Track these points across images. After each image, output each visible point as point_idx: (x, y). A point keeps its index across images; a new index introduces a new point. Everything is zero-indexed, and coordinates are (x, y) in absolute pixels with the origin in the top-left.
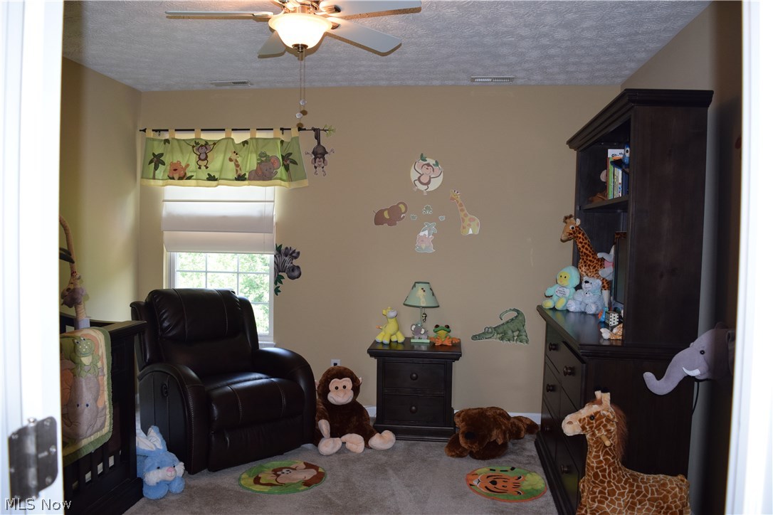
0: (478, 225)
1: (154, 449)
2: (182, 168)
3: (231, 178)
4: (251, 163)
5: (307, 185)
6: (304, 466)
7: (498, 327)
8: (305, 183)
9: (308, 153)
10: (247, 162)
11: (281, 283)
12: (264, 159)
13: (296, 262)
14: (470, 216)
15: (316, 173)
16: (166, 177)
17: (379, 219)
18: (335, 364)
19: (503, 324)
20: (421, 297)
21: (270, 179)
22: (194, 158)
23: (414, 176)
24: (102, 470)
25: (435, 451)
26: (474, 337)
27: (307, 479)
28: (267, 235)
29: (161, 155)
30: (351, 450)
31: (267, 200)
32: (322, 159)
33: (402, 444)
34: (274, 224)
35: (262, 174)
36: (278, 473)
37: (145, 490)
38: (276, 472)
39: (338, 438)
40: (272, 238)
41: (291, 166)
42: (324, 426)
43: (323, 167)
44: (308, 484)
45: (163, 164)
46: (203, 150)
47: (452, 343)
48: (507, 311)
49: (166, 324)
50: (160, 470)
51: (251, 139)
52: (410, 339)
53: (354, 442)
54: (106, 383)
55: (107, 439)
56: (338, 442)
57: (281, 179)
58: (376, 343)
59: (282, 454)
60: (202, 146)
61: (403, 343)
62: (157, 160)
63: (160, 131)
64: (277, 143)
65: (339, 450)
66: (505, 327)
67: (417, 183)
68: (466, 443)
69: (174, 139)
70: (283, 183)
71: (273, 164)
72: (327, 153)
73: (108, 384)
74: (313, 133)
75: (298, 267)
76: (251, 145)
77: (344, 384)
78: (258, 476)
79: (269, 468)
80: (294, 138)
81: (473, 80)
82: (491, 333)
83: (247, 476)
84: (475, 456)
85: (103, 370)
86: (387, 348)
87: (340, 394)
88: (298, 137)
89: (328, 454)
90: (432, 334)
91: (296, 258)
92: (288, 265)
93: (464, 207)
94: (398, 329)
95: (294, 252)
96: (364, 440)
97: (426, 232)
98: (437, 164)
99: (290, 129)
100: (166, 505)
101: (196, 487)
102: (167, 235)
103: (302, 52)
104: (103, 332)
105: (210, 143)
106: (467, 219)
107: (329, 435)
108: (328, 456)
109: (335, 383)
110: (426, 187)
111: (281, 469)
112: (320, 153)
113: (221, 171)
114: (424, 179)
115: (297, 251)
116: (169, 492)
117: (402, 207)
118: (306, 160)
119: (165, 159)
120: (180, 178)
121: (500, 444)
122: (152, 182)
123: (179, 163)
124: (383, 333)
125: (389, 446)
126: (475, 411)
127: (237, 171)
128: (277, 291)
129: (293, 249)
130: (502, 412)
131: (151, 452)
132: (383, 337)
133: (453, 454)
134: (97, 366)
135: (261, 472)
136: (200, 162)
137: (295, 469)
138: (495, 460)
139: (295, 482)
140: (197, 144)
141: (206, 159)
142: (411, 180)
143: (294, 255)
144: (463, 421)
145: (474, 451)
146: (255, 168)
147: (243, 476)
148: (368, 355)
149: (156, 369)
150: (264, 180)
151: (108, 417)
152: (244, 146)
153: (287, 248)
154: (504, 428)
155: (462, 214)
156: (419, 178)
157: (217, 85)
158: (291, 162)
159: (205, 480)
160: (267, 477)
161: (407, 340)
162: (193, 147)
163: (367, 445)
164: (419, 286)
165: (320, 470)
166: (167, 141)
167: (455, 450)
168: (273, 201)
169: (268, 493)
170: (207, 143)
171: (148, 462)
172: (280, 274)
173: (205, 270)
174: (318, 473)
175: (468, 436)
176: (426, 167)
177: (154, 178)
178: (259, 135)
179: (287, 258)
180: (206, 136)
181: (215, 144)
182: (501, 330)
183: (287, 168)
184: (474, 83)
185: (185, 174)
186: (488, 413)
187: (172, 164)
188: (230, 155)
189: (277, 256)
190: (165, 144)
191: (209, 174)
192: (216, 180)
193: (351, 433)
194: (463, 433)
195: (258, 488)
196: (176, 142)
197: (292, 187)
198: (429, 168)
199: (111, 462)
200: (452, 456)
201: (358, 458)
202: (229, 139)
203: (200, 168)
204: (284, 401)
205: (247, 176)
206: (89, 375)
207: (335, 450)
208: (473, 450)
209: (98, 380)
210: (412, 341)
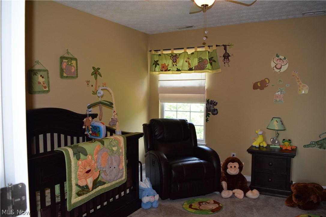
0: (307, 89)
1: (147, 187)
2: (166, 66)
3: (186, 70)
4: (195, 62)
5: (221, 71)
6: (213, 202)
7: (318, 141)
8: (220, 70)
9: (221, 57)
10: (193, 62)
11: (209, 116)
12: (200, 60)
13: (215, 107)
14: (303, 84)
15: (225, 66)
16: (160, 70)
17: (255, 87)
18: (233, 155)
19: (321, 140)
20: (276, 125)
21: (203, 69)
22: (171, 61)
23: (273, 65)
24: (124, 195)
25: (280, 202)
26: (305, 146)
27: (213, 208)
28: (202, 95)
29: (158, 61)
30: (237, 197)
31: (202, 79)
32: (227, 59)
33: (263, 197)
34: (206, 90)
35: (200, 67)
36: (201, 204)
37: (142, 205)
38: (200, 203)
39: (231, 191)
40: (205, 96)
41: (213, 63)
42: (224, 184)
43: (228, 63)
44: (213, 211)
45: (159, 65)
46: (175, 58)
47: (291, 148)
48: (323, 134)
49: (157, 133)
50: (148, 197)
51: (195, 51)
52: (270, 145)
53: (239, 193)
54: (124, 159)
55: (124, 182)
56: (230, 193)
57: (208, 69)
58: (252, 146)
59: (204, 195)
60: (174, 56)
61: (266, 147)
62: (156, 63)
63: (157, 51)
64: (206, 53)
65: (231, 196)
66: (322, 141)
67: (275, 68)
68: (296, 200)
69: (163, 54)
70: (209, 71)
71: (205, 62)
72: (230, 56)
73: (125, 159)
74: (223, 47)
75: (217, 110)
76: (195, 55)
77: (235, 165)
78: (191, 204)
79: (197, 201)
80: (215, 50)
81: (303, 14)
82: (314, 144)
83: (187, 204)
84: (301, 207)
85: (122, 153)
86: (257, 149)
87: (233, 170)
88: (216, 50)
89: (225, 197)
90: (282, 144)
91: (216, 105)
92: (212, 108)
93: (300, 80)
94: (264, 140)
95: (215, 102)
96: (244, 193)
97: (279, 93)
98: (285, 58)
99: (212, 46)
100: (150, 212)
101: (164, 206)
102: (160, 95)
103: (206, 8)
104: (123, 137)
105: (177, 55)
106: (301, 86)
107: (227, 189)
108: (225, 198)
109: (230, 164)
110: (279, 70)
111: (202, 202)
112: (226, 56)
113: (182, 67)
114: (278, 66)
115: (216, 102)
116: (152, 206)
117: (266, 80)
118: (220, 60)
119: (159, 62)
120: (165, 71)
121: (315, 202)
122: (154, 73)
123: (165, 64)
124: (256, 142)
125: (256, 197)
126: (302, 184)
127: (189, 66)
128: (207, 120)
129: (214, 101)
130: (318, 186)
131: (145, 188)
132: (256, 144)
133: (289, 205)
134: (119, 151)
135: (193, 202)
136: (173, 63)
137: (209, 203)
138: (312, 211)
139: (208, 209)
140: (172, 55)
141: (176, 62)
142: (271, 67)
143: (215, 104)
144: (295, 189)
145: (301, 205)
146: (197, 65)
147: (185, 203)
148: (247, 152)
149: (151, 153)
150: (201, 70)
151: (124, 173)
152: (192, 55)
153: (211, 101)
154: (317, 194)
155: (298, 83)
156: (276, 66)
157: (180, 29)
158: (213, 61)
159: (168, 203)
160: (195, 205)
161: (268, 146)
162: (171, 57)
163: (245, 196)
164: (275, 120)
165: (220, 205)
166: (160, 55)
167: (290, 203)
168: (205, 79)
169: (194, 213)
170: (176, 54)
171: (144, 193)
172: (208, 112)
173: (176, 110)
174: (219, 206)
175: (296, 197)
176: (279, 60)
177: (155, 71)
178: (199, 50)
179: (211, 105)
180: (176, 52)
181: (179, 55)
182: (320, 143)
183: (211, 64)
184: (305, 16)
185: (167, 69)
186: (309, 186)
187: (162, 65)
188: (186, 59)
189: (207, 104)
190: (159, 56)
191: (177, 68)
192: (180, 71)
193: (238, 189)
194: (294, 195)
195: (190, 210)
196: (163, 55)
197: (214, 73)
198: (281, 60)
199: (128, 191)
200: (288, 206)
201: (240, 201)
202: (185, 52)
203: (173, 66)
204: (205, 171)
205: (193, 69)
206: (116, 155)
207: (229, 196)
208: (299, 204)
209: (120, 157)
210: (271, 146)
